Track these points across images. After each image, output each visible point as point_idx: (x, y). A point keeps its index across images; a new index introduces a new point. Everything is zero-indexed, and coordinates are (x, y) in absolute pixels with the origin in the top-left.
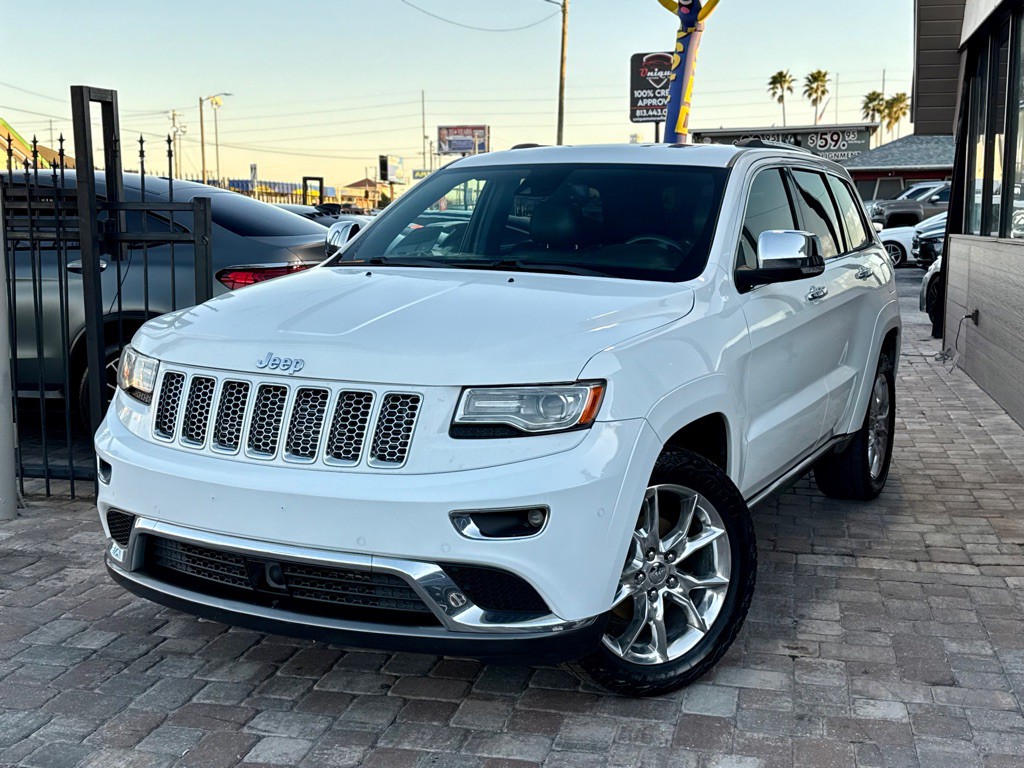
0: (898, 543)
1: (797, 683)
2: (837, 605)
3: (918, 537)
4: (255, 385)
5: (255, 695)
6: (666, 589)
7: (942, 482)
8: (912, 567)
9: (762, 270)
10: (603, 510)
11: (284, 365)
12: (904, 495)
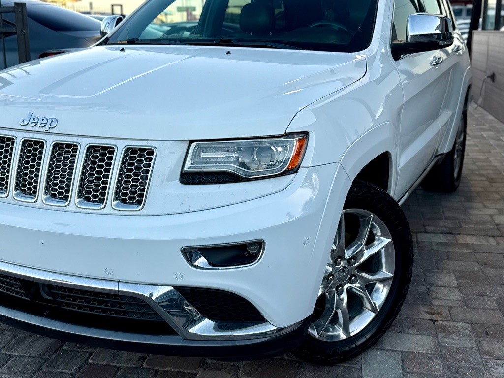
0: (478, 223)
1: (441, 346)
2: (452, 274)
3: (489, 219)
4: (19, 140)
5: (45, 369)
6: (349, 285)
7: (492, 179)
8: (492, 241)
9: (410, 43)
10: (307, 239)
11: (41, 124)
12: (472, 188)
